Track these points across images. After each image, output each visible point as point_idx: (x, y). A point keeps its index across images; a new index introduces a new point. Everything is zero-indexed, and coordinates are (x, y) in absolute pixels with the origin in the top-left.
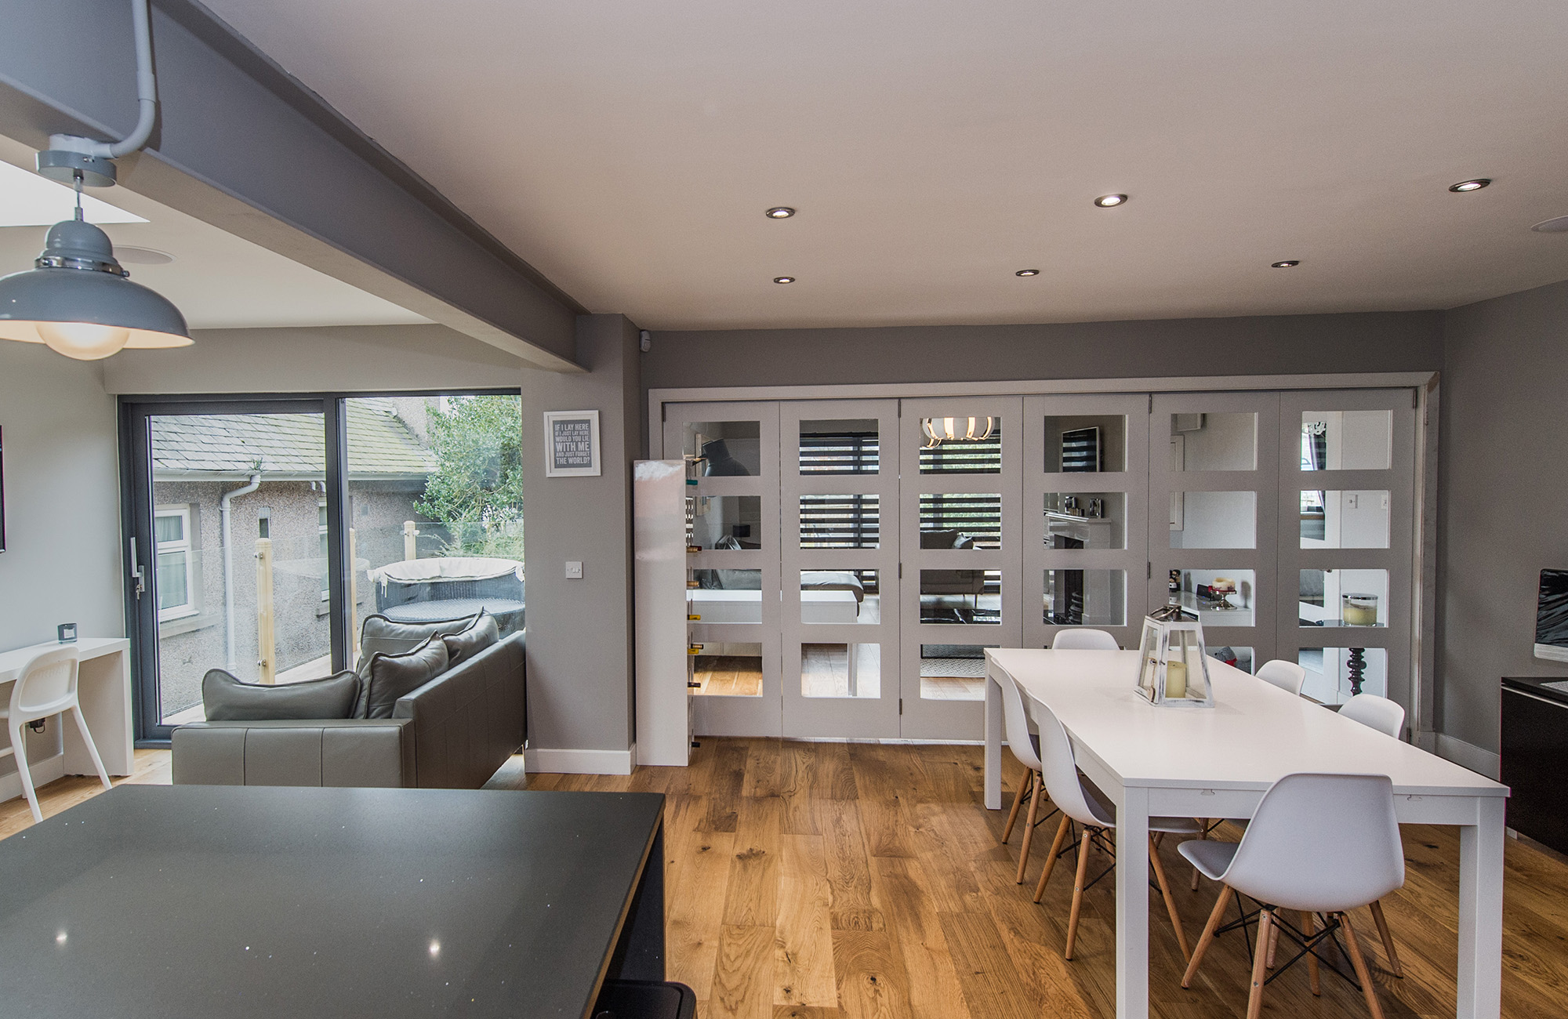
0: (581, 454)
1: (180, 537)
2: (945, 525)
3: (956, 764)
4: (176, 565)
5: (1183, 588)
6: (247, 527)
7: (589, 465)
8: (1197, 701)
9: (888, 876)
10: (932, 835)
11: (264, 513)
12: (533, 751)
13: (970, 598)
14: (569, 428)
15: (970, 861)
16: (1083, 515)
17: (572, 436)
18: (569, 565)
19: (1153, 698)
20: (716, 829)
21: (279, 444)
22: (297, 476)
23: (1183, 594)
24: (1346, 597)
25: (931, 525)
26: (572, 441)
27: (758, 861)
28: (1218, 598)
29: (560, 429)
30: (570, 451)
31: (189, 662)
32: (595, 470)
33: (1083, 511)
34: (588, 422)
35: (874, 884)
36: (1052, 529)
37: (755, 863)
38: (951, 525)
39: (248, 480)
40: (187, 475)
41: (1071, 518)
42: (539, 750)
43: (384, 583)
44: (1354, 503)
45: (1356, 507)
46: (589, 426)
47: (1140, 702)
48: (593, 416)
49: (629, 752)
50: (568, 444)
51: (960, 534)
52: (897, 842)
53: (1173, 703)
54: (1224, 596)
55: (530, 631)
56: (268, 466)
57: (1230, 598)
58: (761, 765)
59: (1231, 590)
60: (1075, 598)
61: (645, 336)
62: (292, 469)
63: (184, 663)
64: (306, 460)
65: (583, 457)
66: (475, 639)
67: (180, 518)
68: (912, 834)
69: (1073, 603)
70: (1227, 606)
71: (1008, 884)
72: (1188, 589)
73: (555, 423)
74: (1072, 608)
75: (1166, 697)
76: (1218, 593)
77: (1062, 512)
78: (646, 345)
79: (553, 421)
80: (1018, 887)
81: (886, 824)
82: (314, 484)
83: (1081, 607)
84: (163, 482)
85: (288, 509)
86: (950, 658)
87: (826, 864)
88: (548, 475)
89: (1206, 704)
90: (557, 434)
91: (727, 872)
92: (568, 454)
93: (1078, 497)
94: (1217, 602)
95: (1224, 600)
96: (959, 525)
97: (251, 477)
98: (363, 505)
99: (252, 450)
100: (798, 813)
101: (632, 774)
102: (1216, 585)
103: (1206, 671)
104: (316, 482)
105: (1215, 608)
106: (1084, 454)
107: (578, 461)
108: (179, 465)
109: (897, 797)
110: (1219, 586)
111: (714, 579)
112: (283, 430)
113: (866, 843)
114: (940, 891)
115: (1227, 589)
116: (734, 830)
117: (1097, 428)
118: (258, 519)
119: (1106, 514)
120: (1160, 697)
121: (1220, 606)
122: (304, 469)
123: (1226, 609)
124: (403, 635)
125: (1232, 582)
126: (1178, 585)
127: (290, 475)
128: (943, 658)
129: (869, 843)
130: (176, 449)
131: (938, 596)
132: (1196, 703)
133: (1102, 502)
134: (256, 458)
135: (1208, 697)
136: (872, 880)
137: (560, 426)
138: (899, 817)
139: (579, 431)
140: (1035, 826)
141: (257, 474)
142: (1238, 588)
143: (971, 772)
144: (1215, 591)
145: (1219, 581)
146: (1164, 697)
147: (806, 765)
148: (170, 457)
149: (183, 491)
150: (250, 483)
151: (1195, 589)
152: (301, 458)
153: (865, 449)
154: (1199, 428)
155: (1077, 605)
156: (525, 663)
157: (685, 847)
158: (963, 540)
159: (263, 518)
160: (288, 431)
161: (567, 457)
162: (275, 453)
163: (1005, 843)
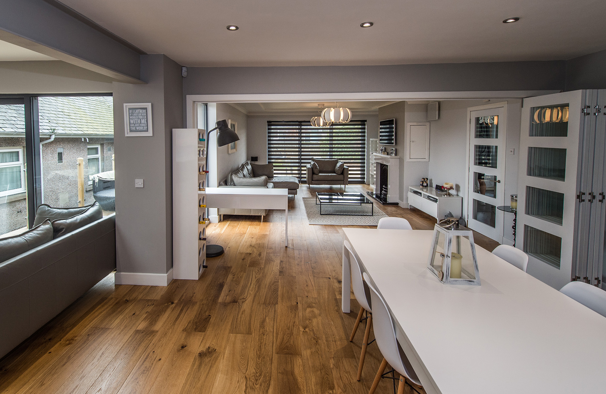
0: (143, 125)
1: (18, 160)
2: (334, 157)
3: (330, 278)
4: (16, 172)
5: (429, 186)
6: (52, 156)
7: (147, 131)
8: (470, 281)
9: (282, 373)
10: (312, 333)
11: (60, 150)
12: (119, 273)
13: (343, 186)
14: (137, 112)
15: (331, 358)
16: (388, 155)
17: (138, 116)
18: (137, 181)
19: (442, 278)
20: (195, 329)
21: (68, 122)
22: (73, 135)
23: (429, 188)
24: (513, 196)
25: (328, 157)
26: (138, 118)
27: (209, 359)
28: (446, 191)
29: (132, 112)
30: (137, 123)
31: (20, 212)
32: (150, 133)
33: (388, 153)
34: (146, 109)
35: (272, 382)
36: (375, 159)
37: (207, 360)
38: (336, 157)
39: (49, 137)
40: (15, 135)
41: (383, 155)
42: (122, 273)
43: (97, 181)
44: (512, 153)
45: (514, 154)
46: (147, 111)
47: (432, 278)
48: (149, 105)
49: (166, 275)
50: (136, 120)
51: (339, 161)
52: (292, 341)
53: (454, 282)
54: (448, 191)
55: (118, 214)
56: (60, 131)
57: (451, 192)
58: (234, 279)
59: (451, 188)
60: (384, 188)
61: (184, 69)
62: (71, 133)
63: (18, 213)
64: (79, 129)
65: (144, 127)
66: (78, 221)
67: (18, 152)
68: (301, 333)
69: (383, 190)
70: (450, 195)
71: (352, 381)
72: (431, 186)
73: (130, 109)
74: (383, 192)
75: (450, 277)
76: (446, 189)
77: (379, 153)
78: (184, 73)
79: (129, 108)
80: (357, 383)
81: (288, 325)
82: (83, 139)
83: (387, 191)
84: (7, 137)
85: (72, 149)
86: (332, 215)
87: (248, 361)
88: (126, 135)
89: (475, 283)
90: (130, 114)
91: (188, 370)
92: (136, 125)
93: (385, 147)
94: (445, 193)
95: (449, 192)
96: (340, 157)
97: (51, 136)
98: (108, 147)
99: (53, 125)
100: (243, 316)
101: (168, 286)
102: (445, 186)
103: (476, 262)
104: (83, 138)
105: (444, 195)
106: (388, 130)
107: (141, 128)
108: (12, 130)
109: (297, 303)
110: (446, 187)
111: (232, 181)
112: (71, 117)
113: (275, 342)
114: (311, 388)
115: (450, 188)
116: (204, 331)
117: (394, 119)
118: (57, 152)
119: (397, 154)
120: (447, 278)
121: (446, 195)
122: (78, 133)
123: (449, 196)
124: (55, 215)
125: (452, 185)
126: (427, 184)
127: (70, 135)
128: (329, 215)
129: (276, 341)
130: (13, 123)
131: (331, 185)
132: (470, 283)
133: (396, 149)
134: (52, 128)
135: (476, 278)
136: (272, 378)
137: (132, 111)
138: (296, 319)
139: (142, 113)
140: (368, 344)
141: (53, 135)
142: (454, 187)
143: (337, 284)
144: (444, 188)
145: (446, 184)
146: (449, 278)
147: (256, 279)
148: (8, 127)
149: (18, 141)
150: (50, 138)
151: (434, 186)
152: (77, 128)
153: (303, 127)
154: (437, 119)
155: (385, 191)
156: (115, 229)
157: (173, 345)
158: (341, 163)
159: (60, 152)
160: (74, 117)
161: (136, 127)
162: (65, 126)
163: (351, 342)
